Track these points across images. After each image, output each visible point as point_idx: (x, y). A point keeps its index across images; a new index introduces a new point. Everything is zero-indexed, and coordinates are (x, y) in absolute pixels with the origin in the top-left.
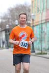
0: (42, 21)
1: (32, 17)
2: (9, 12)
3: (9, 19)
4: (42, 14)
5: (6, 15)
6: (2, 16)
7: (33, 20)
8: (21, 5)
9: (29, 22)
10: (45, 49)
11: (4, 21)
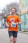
0: (25, 12)
1: (20, 10)
2: (7, 7)
3: (6, 11)
4: (25, 8)
5: (5, 9)
6: (3, 9)
7: (20, 12)
8: (14, 3)
9: (18, 13)
10: (27, 29)
11: (4, 12)
